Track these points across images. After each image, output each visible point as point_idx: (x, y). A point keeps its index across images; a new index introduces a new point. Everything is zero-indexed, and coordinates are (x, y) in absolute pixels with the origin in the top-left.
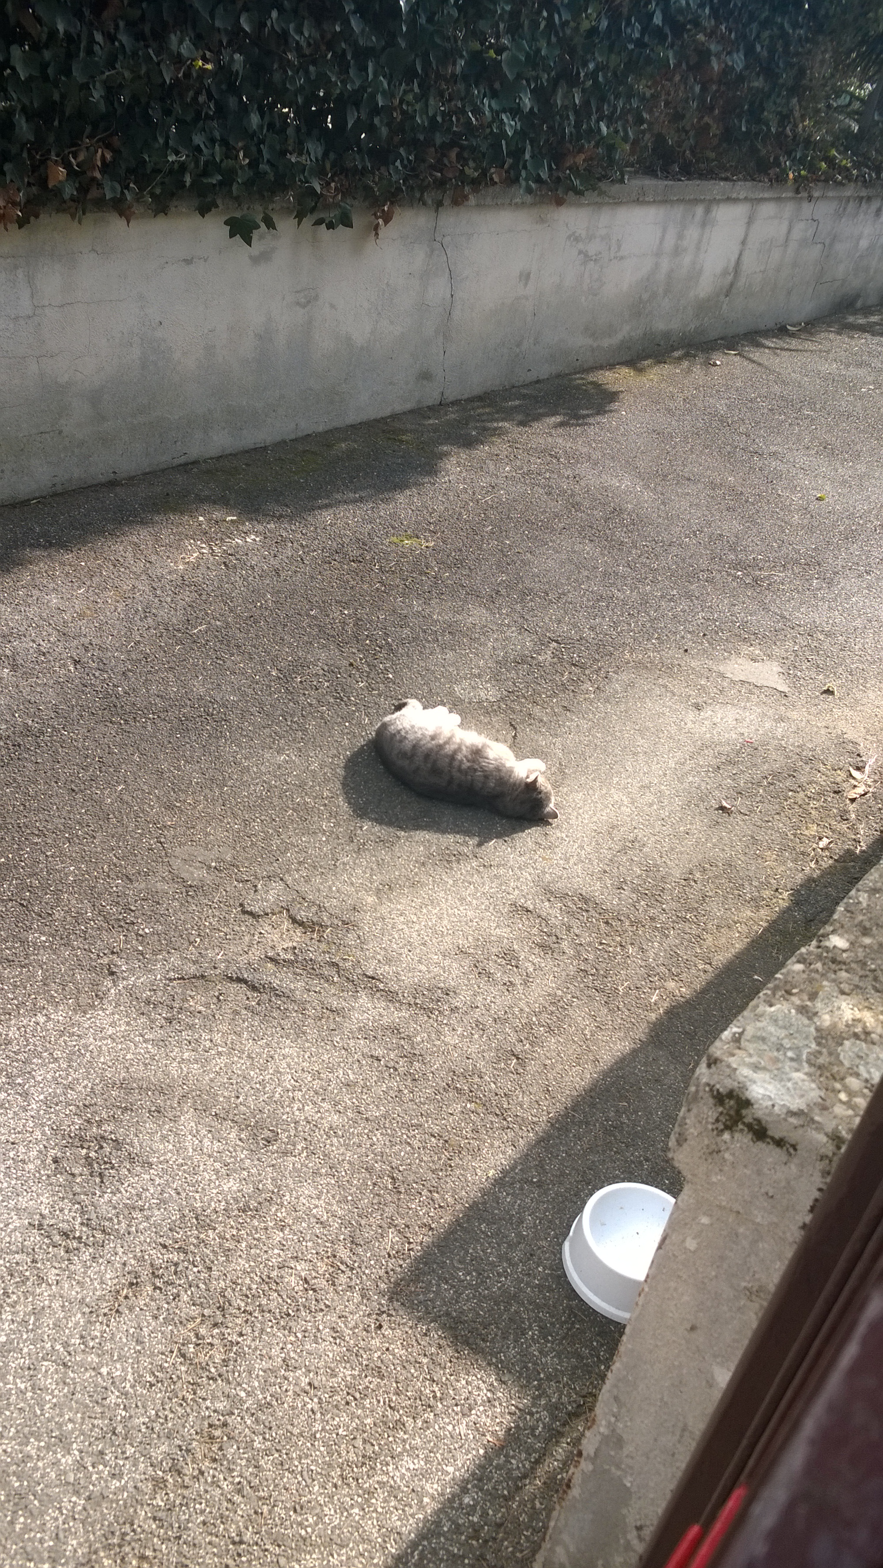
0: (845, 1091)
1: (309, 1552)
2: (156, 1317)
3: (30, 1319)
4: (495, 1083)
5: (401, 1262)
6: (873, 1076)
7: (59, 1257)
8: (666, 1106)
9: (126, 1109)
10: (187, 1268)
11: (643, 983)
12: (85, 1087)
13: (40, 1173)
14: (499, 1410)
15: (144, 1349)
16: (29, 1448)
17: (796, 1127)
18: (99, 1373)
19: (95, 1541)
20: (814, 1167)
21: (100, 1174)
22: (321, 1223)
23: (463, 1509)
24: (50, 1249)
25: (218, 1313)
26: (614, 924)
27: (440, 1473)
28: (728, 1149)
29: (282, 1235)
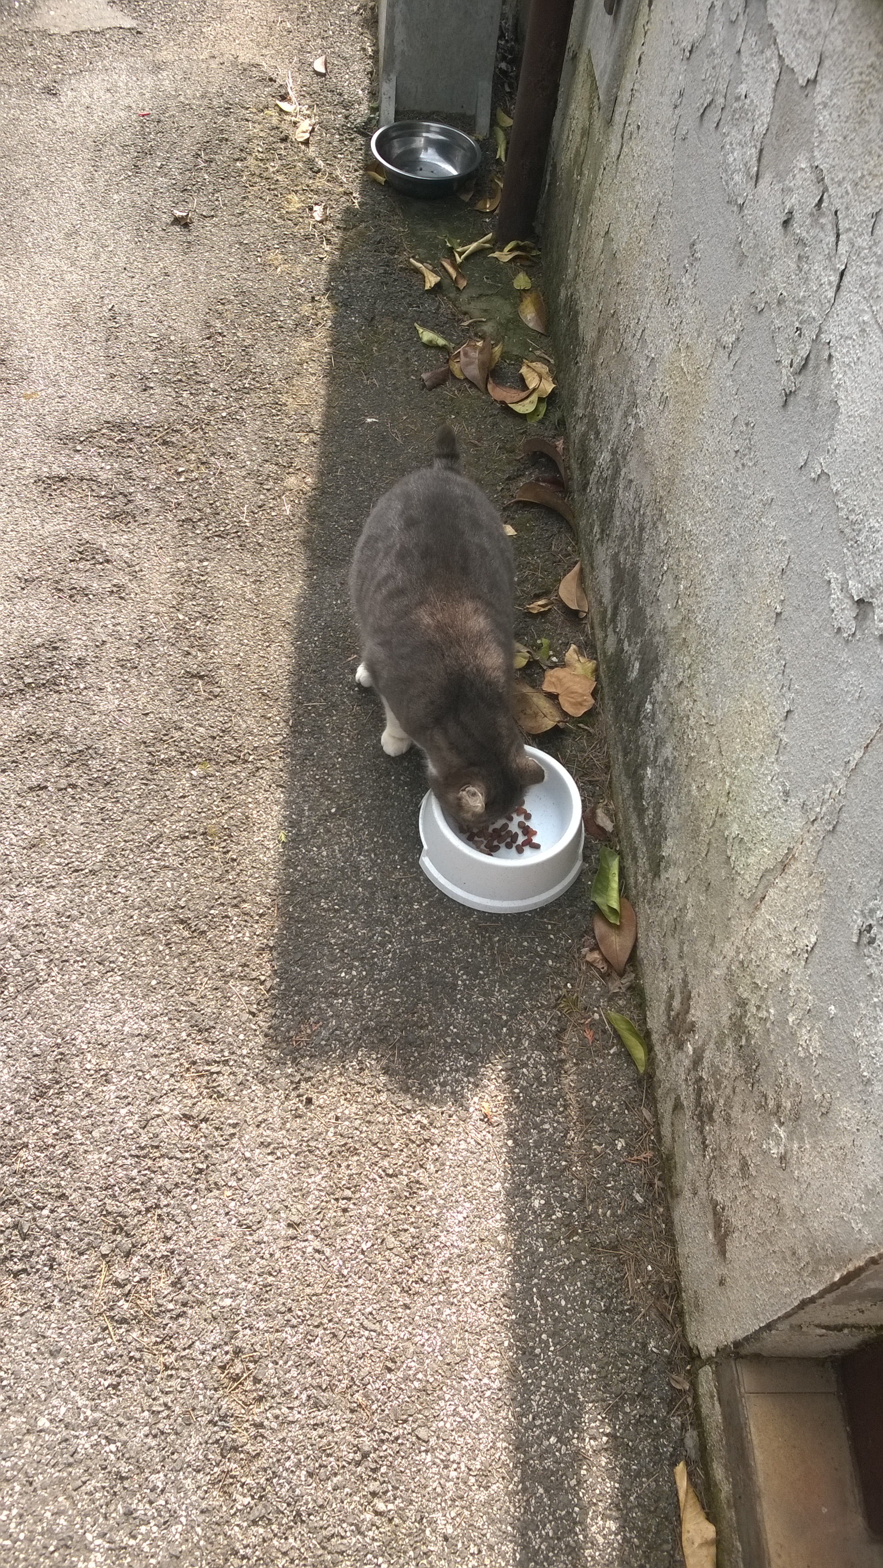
1: (440, 1398)
2: (49, 1307)
4: (200, 726)
10: (34, 1219)
11: (262, 497)
15: (68, 1355)
18: (41, 1431)
22: (147, 1037)
25: (119, 1238)
26: (174, 439)
27: (491, 1200)
29: (113, 1088)
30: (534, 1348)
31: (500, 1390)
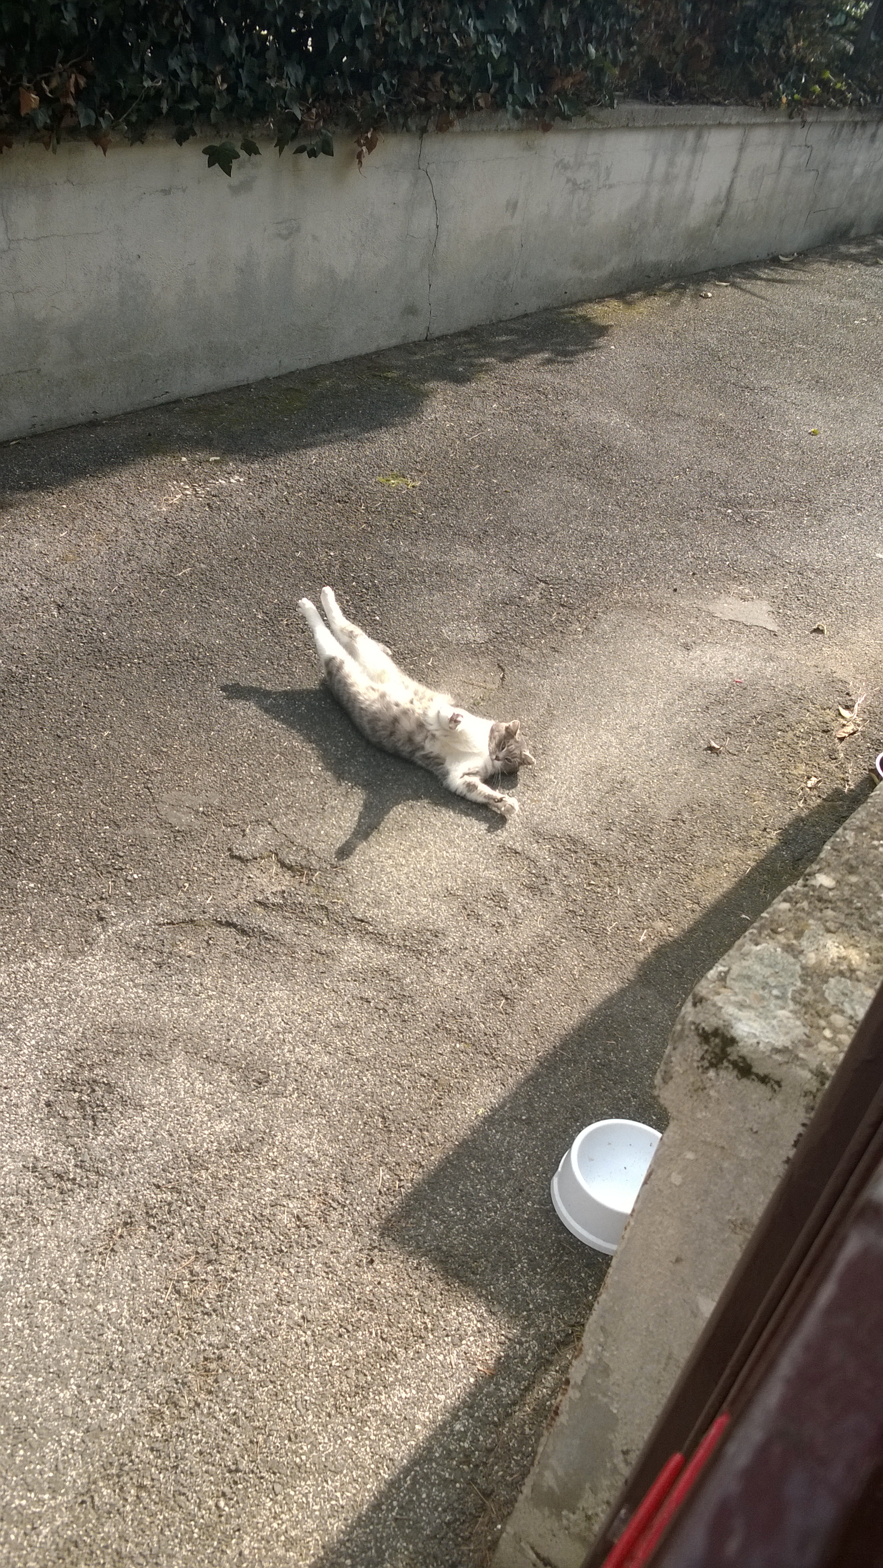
0: (830, 1028)
1: (304, 1479)
2: (150, 1256)
3: (26, 1259)
4: (484, 1023)
5: (392, 1199)
6: (858, 1013)
7: (53, 1198)
8: (654, 1044)
9: (117, 1053)
10: (180, 1207)
11: (632, 923)
12: (76, 1032)
13: (33, 1117)
14: (489, 1340)
15: (139, 1286)
16: (27, 1384)
17: (780, 1064)
18: (96, 1311)
19: (94, 1472)
20: (798, 1103)
21: (93, 1117)
22: (313, 1162)
23: (454, 1435)
24: (45, 1191)
25: (212, 1250)
26: (602, 865)
27: (431, 1402)
28: (713, 1086)
29: (274, 1174)
30: (383, 1504)
31: (343, 1507)
